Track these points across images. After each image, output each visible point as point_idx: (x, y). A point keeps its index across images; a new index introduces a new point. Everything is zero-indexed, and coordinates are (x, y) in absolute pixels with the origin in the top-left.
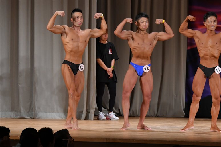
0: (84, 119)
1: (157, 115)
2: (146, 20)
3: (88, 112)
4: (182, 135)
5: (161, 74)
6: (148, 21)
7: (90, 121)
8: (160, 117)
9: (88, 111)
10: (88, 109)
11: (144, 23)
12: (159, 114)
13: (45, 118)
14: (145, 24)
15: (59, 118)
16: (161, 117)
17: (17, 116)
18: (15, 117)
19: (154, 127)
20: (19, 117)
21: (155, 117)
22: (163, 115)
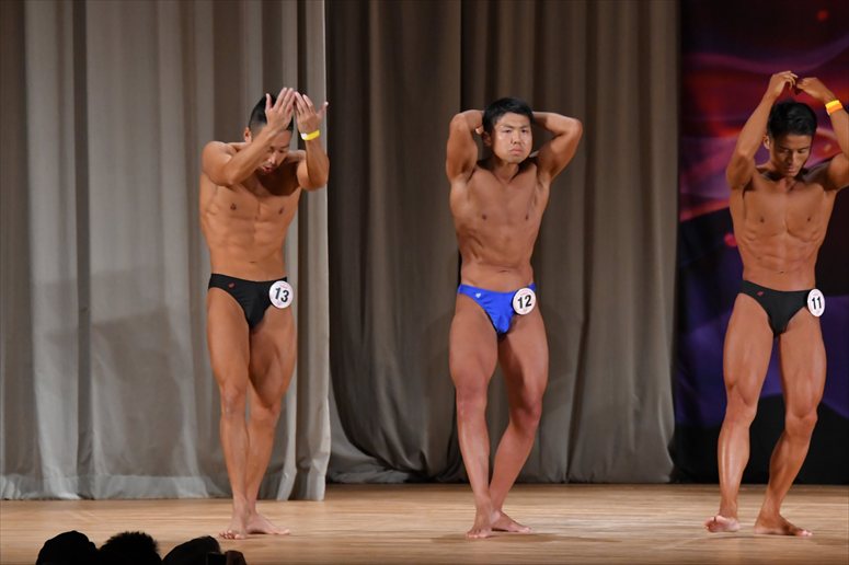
0: (288, 496)
1: (570, 476)
2: (520, 125)
3: (303, 470)
4: (666, 550)
5: (580, 316)
6: (529, 129)
7: (310, 503)
8: (581, 482)
9: (303, 465)
10: (304, 458)
11: (515, 135)
12: (576, 472)
13: (138, 497)
14: (517, 140)
15: (191, 495)
16: (586, 482)
17: (28, 490)
18: (19, 494)
19: (558, 522)
20: (33, 494)
21: (562, 482)
22: (593, 475)
